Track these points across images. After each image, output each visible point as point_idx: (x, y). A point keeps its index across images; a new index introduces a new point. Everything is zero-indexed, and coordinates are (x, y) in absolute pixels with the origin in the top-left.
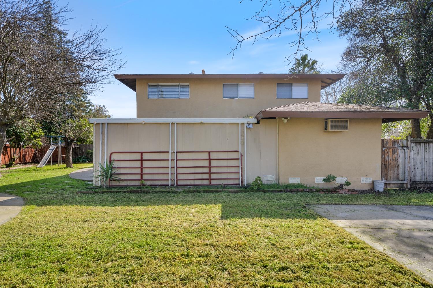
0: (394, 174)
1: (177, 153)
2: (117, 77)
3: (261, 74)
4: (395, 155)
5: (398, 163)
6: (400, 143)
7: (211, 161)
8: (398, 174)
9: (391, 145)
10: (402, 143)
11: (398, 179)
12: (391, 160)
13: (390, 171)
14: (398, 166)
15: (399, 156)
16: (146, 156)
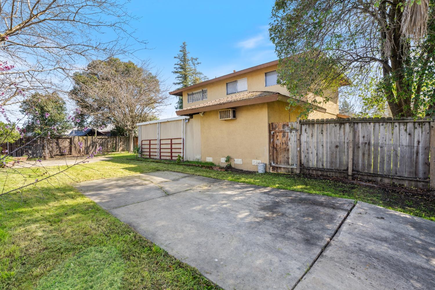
0: (284, 158)
1: (160, 140)
2: (171, 93)
3: (235, 73)
4: (285, 138)
5: (288, 147)
6: (289, 126)
7: (172, 145)
8: (288, 158)
9: (280, 128)
10: (292, 125)
11: (288, 163)
12: (280, 144)
13: (281, 154)
14: (288, 150)
15: (288, 139)
16: (152, 142)
